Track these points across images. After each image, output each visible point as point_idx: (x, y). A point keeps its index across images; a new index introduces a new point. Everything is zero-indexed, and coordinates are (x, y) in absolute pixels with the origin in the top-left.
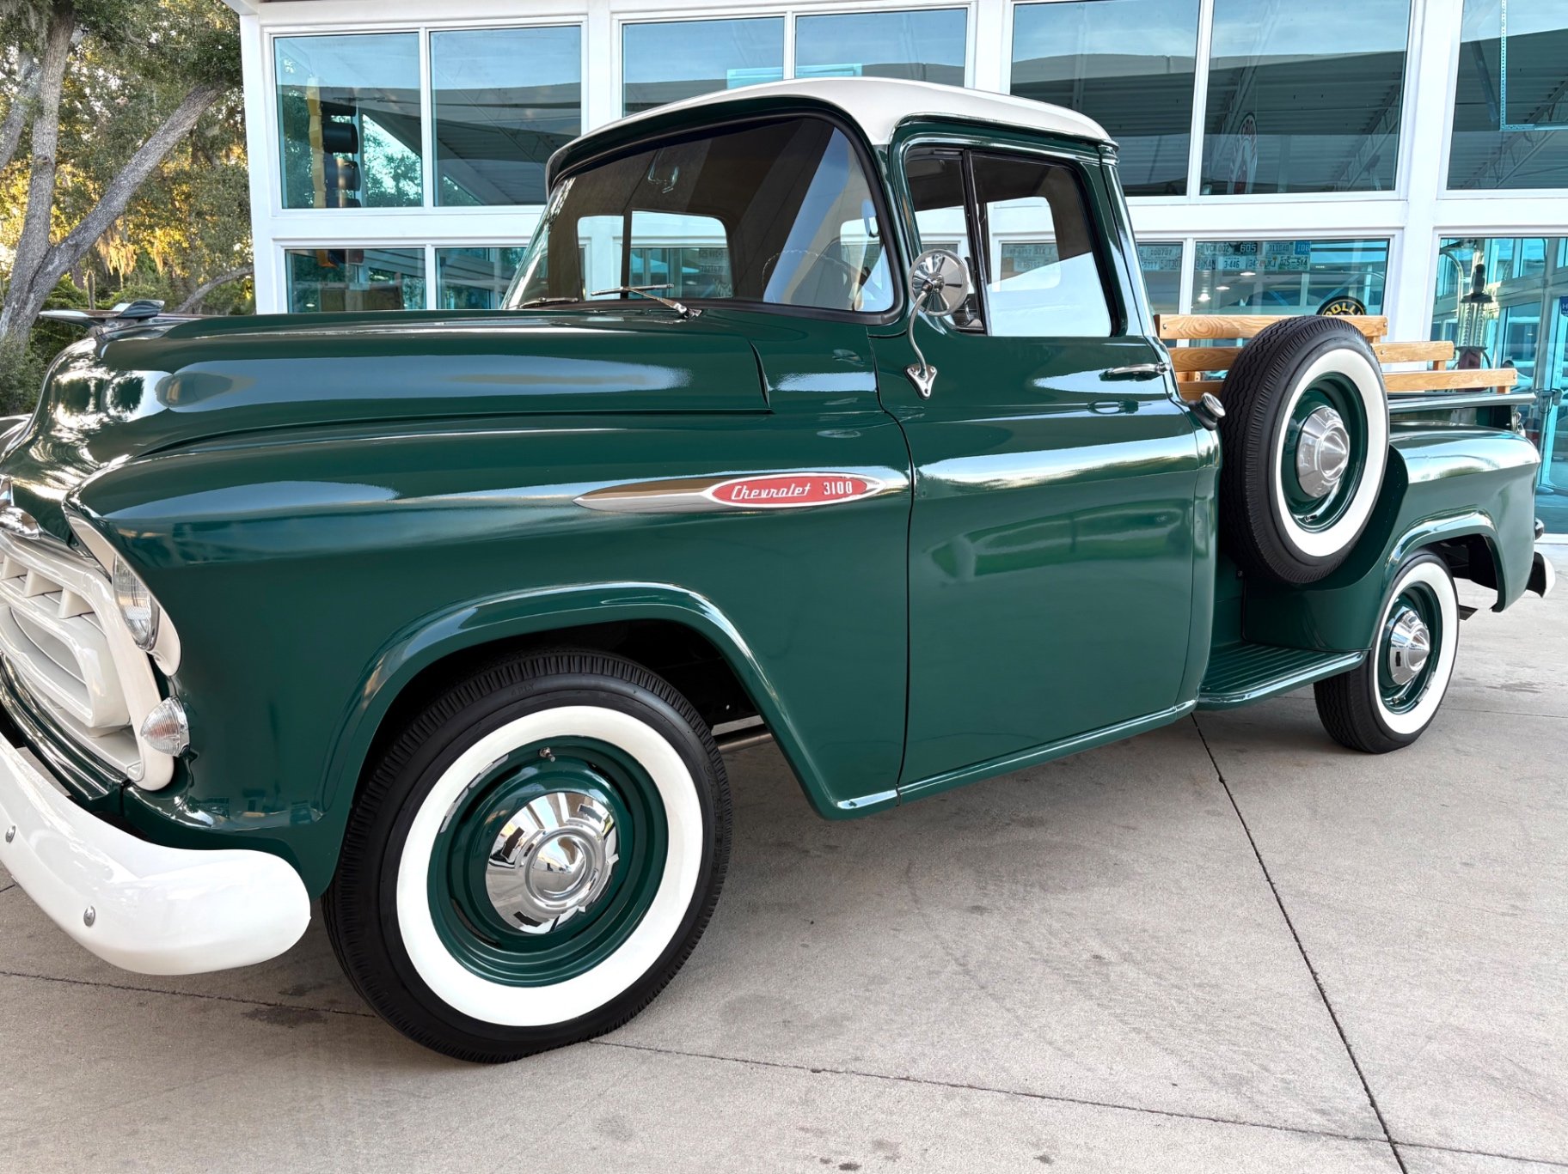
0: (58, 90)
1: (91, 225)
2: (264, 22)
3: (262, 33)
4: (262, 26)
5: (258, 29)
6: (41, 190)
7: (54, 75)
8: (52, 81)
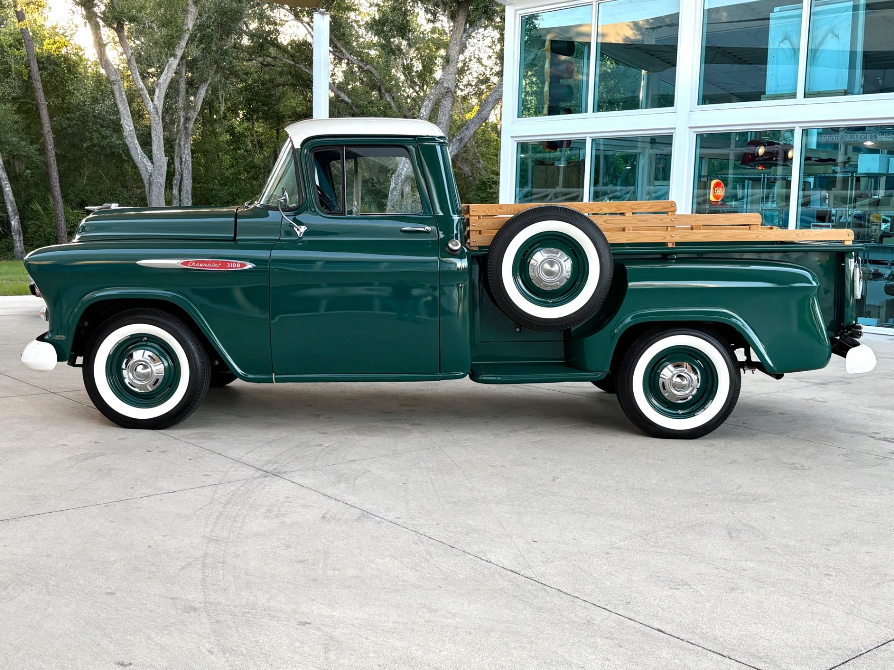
0: (458, 48)
1: (470, 126)
2: (517, 8)
3: (515, 14)
4: (516, 10)
5: (513, 12)
6: (445, 108)
7: (456, 39)
8: (455, 42)
